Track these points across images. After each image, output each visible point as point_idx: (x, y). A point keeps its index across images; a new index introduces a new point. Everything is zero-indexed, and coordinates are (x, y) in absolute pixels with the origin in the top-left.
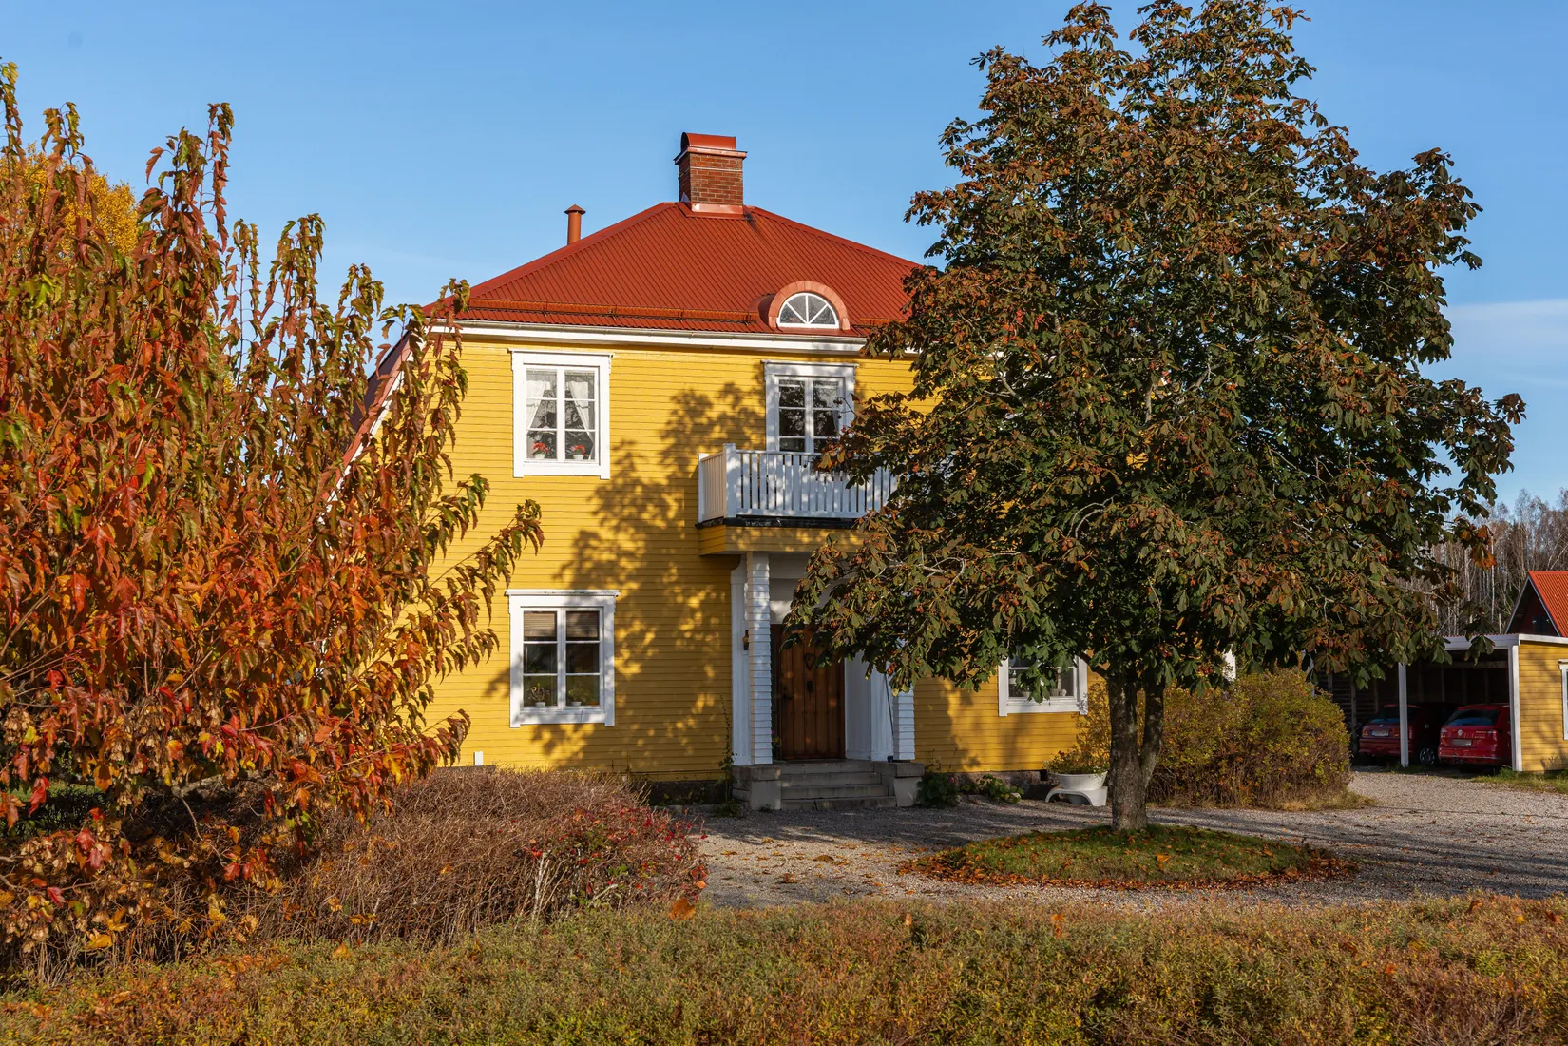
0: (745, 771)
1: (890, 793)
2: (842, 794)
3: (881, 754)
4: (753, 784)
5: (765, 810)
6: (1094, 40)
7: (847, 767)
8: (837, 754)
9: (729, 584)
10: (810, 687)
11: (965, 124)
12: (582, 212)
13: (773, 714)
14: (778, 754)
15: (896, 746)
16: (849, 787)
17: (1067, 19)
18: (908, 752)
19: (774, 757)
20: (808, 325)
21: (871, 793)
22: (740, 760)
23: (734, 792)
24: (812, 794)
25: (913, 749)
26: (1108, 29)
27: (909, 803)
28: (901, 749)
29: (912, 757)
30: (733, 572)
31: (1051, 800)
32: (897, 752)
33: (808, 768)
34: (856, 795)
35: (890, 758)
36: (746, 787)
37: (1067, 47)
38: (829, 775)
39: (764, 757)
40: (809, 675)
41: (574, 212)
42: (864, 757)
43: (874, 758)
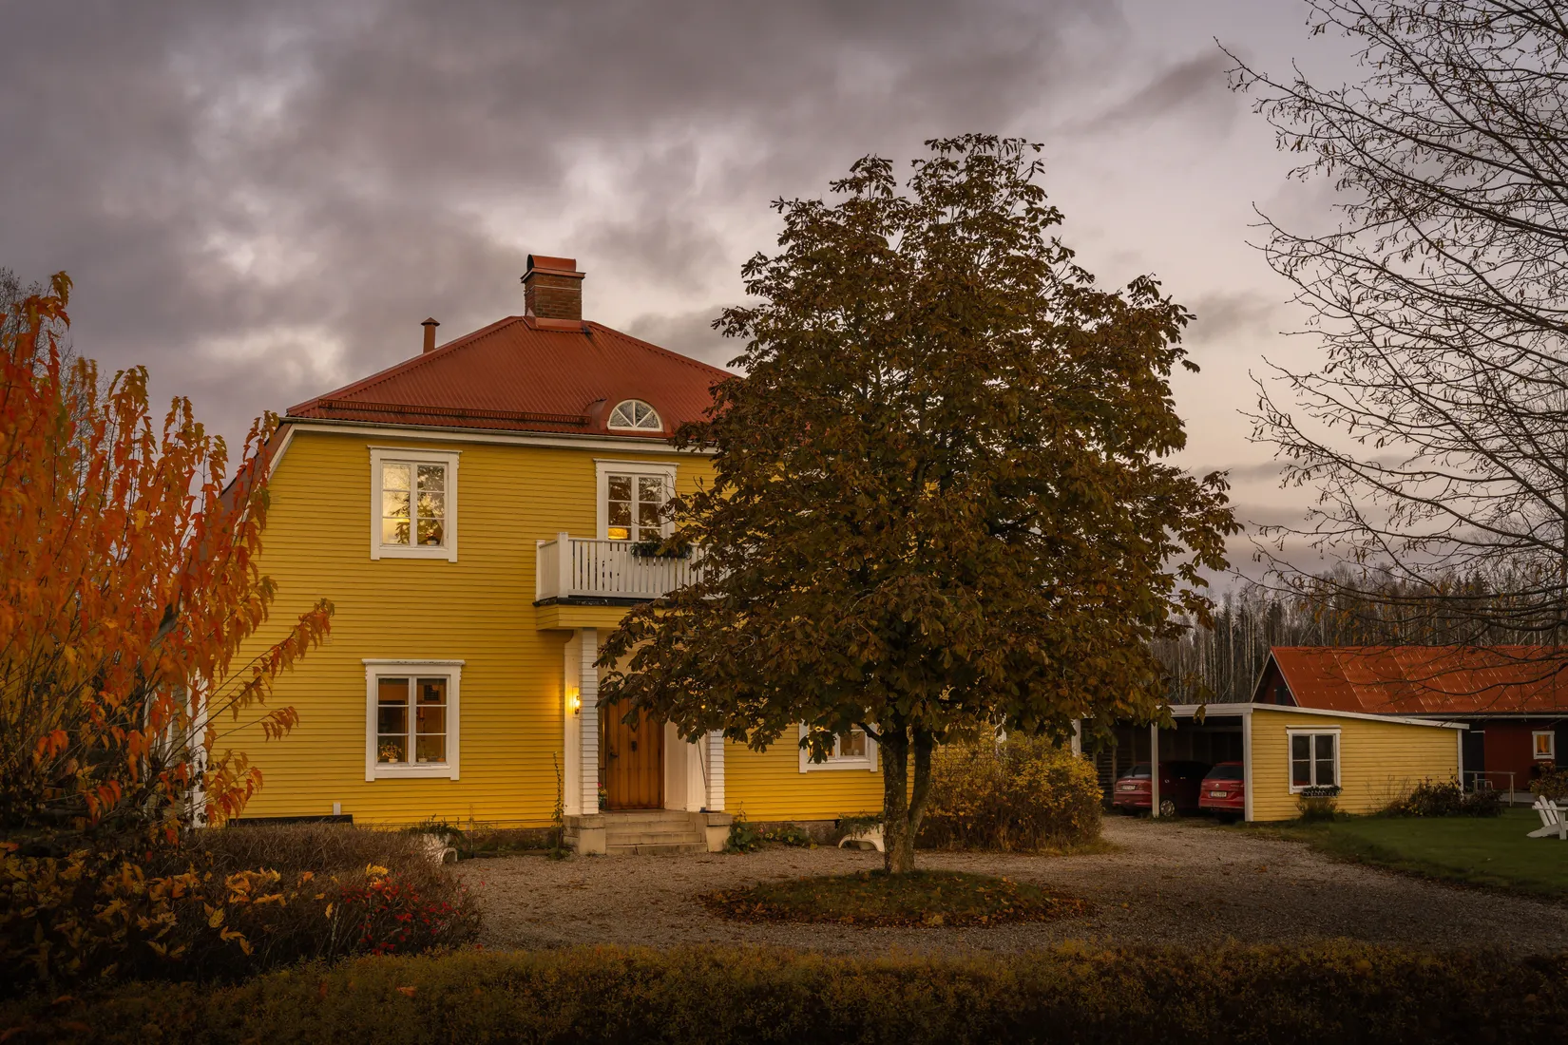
0: (574, 819)
1: (703, 841)
2: (661, 841)
3: (694, 805)
4: (581, 831)
5: (591, 855)
6: (877, 188)
7: (664, 817)
8: (657, 805)
9: (564, 656)
10: (634, 746)
11: (765, 258)
12: (438, 324)
13: (600, 769)
14: (605, 806)
15: (708, 798)
16: (667, 835)
17: (853, 170)
18: (718, 804)
19: (600, 808)
20: (635, 428)
21: (685, 840)
22: (571, 810)
23: (565, 839)
24: (634, 841)
25: (723, 801)
26: (889, 179)
27: (719, 849)
28: (712, 802)
29: (722, 808)
30: (567, 646)
31: (843, 846)
32: (709, 804)
33: (632, 818)
34: (673, 842)
35: (703, 810)
36: (575, 835)
37: (853, 194)
38: (650, 824)
39: (592, 807)
40: (633, 736)
41: (430, 325)
42: (680, 808)
43: (689, 809)
